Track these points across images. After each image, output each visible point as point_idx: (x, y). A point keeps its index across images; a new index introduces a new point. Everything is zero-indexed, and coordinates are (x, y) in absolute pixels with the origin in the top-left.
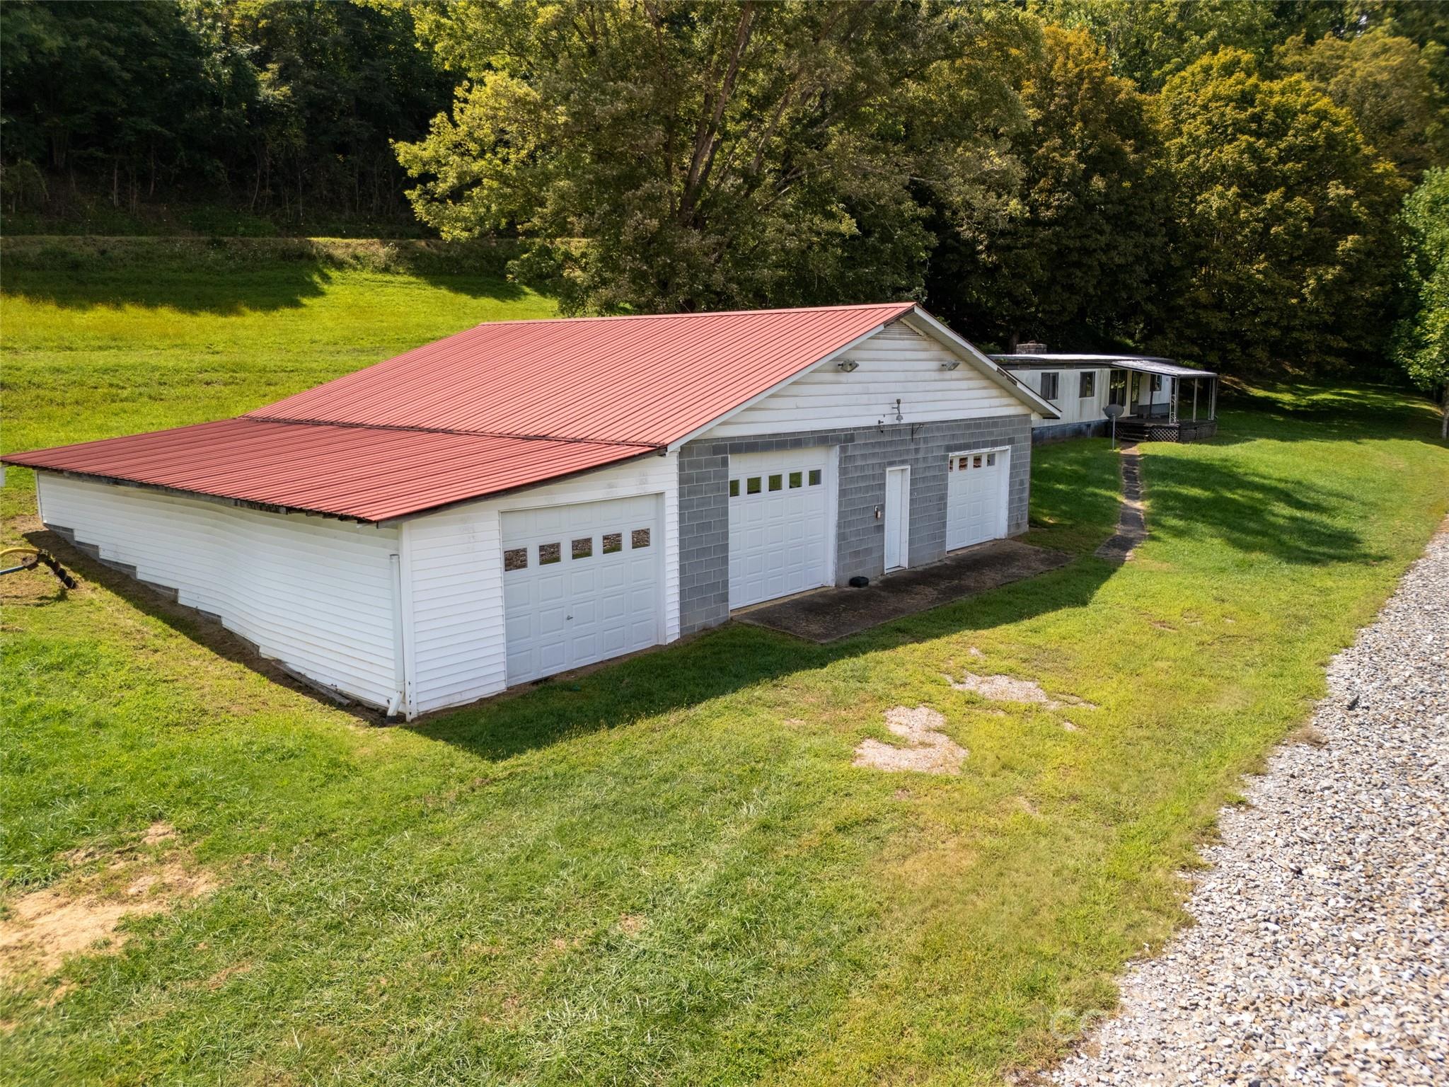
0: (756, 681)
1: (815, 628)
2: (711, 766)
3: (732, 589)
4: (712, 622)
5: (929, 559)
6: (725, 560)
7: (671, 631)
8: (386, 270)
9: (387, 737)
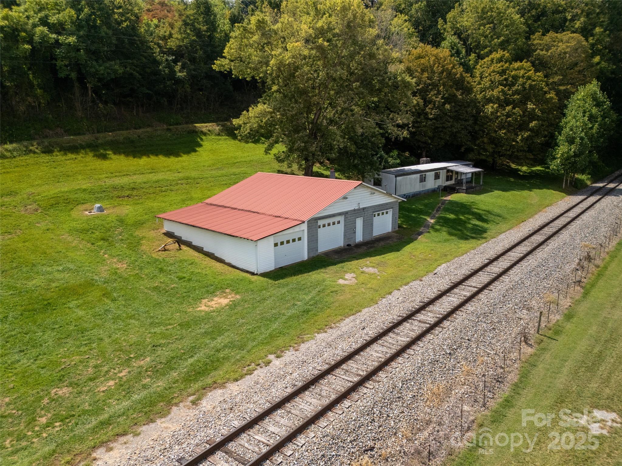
0: (321, 268)
1: (336, 257)
2: (311, 283)
3: (319, 248)
4: (314, 255)
5: (368, 238)
6: (317, 242)
7: (306, 257)
8: (219, 135)
9: (255, 277)
